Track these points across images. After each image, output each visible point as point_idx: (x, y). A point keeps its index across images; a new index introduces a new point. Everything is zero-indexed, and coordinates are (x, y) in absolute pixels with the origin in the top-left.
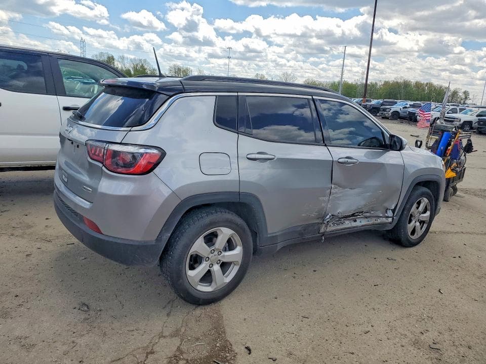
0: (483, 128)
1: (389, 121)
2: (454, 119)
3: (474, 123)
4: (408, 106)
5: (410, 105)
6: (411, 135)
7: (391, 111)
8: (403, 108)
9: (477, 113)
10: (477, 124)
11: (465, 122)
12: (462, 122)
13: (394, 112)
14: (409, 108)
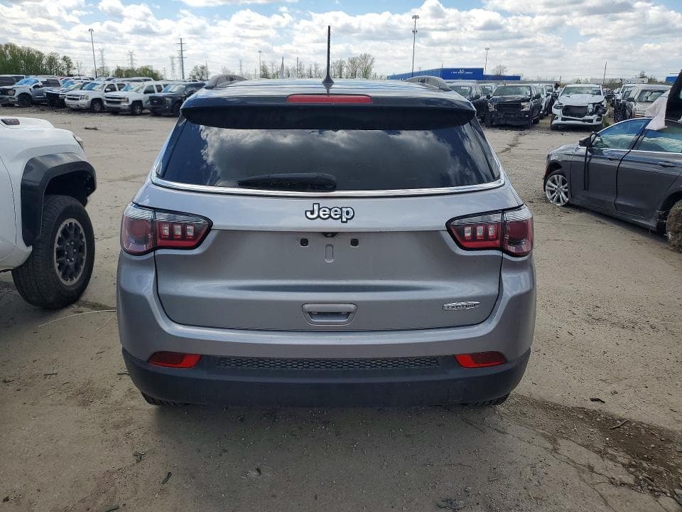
0: (159, 108)
1: (17, 110)
2: (120, 98)
3: (144, 102)
4: (40, 84)
5: (43, 82)
6: (86, 128)
7: (17, 94)
8: (34, 87)
9: (144, 89)
10: (149, 103)
11: (134, 102)
12: (130, 103)
13: (20, 94)
14: (42, 86)
